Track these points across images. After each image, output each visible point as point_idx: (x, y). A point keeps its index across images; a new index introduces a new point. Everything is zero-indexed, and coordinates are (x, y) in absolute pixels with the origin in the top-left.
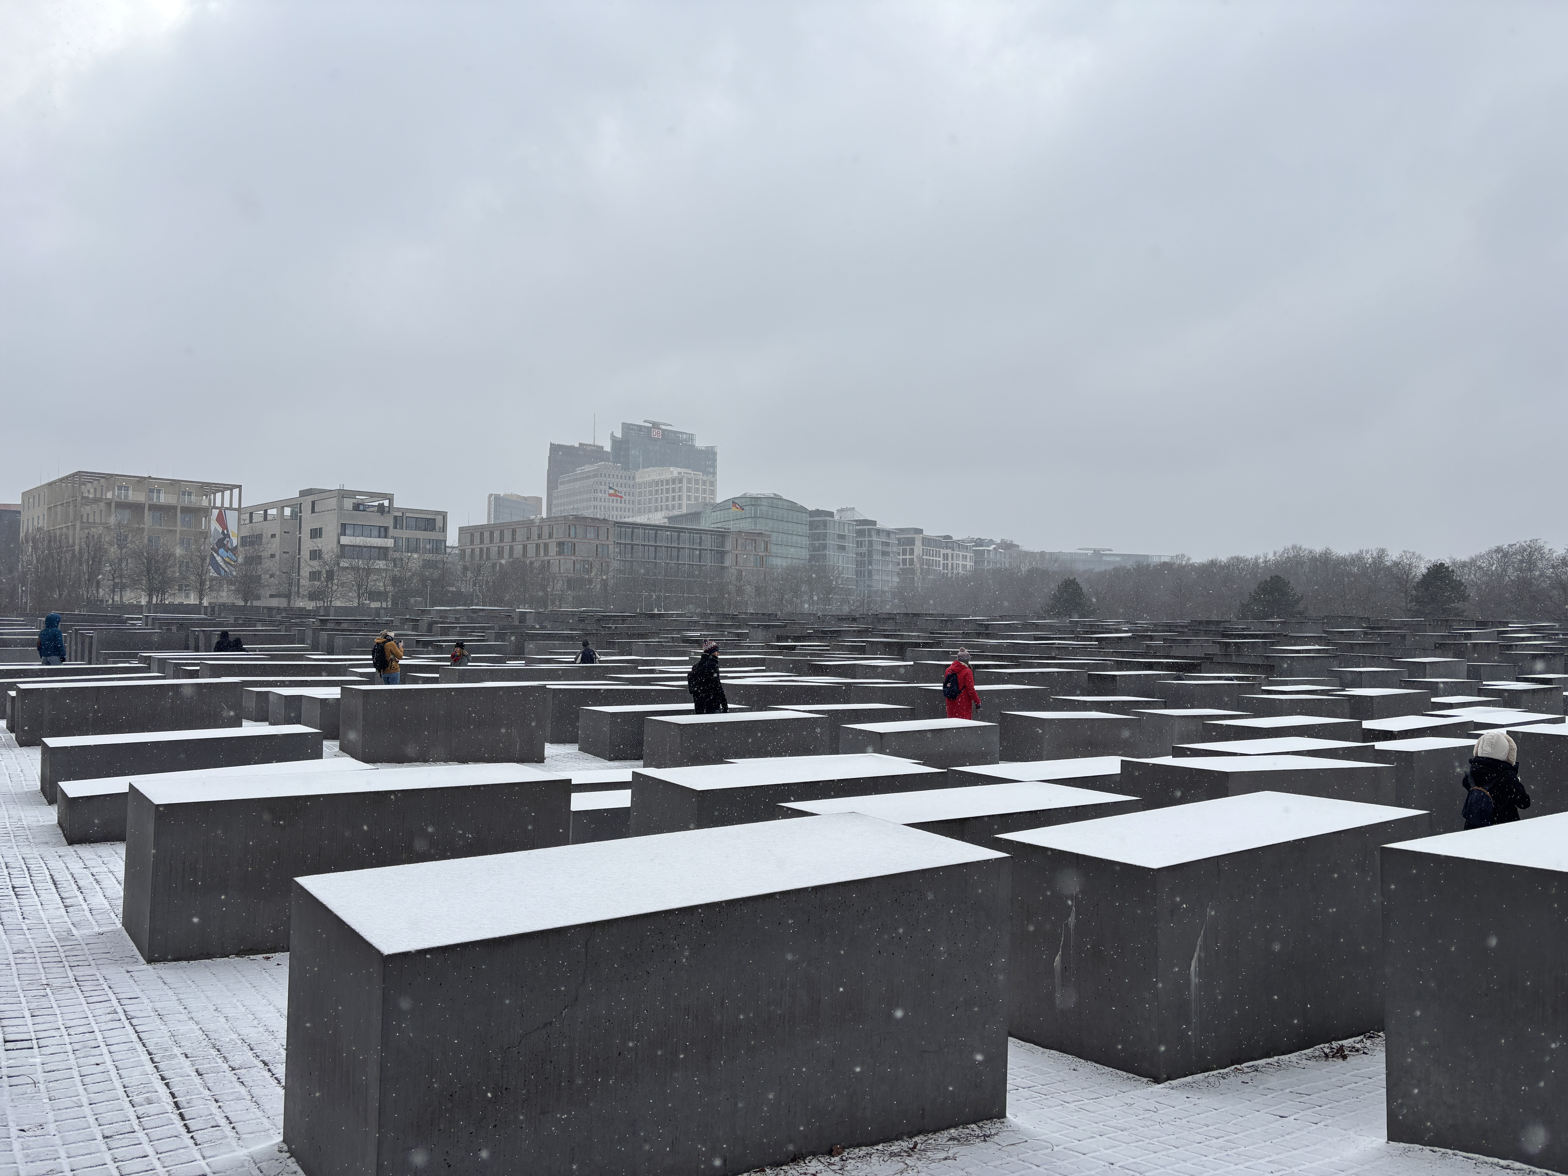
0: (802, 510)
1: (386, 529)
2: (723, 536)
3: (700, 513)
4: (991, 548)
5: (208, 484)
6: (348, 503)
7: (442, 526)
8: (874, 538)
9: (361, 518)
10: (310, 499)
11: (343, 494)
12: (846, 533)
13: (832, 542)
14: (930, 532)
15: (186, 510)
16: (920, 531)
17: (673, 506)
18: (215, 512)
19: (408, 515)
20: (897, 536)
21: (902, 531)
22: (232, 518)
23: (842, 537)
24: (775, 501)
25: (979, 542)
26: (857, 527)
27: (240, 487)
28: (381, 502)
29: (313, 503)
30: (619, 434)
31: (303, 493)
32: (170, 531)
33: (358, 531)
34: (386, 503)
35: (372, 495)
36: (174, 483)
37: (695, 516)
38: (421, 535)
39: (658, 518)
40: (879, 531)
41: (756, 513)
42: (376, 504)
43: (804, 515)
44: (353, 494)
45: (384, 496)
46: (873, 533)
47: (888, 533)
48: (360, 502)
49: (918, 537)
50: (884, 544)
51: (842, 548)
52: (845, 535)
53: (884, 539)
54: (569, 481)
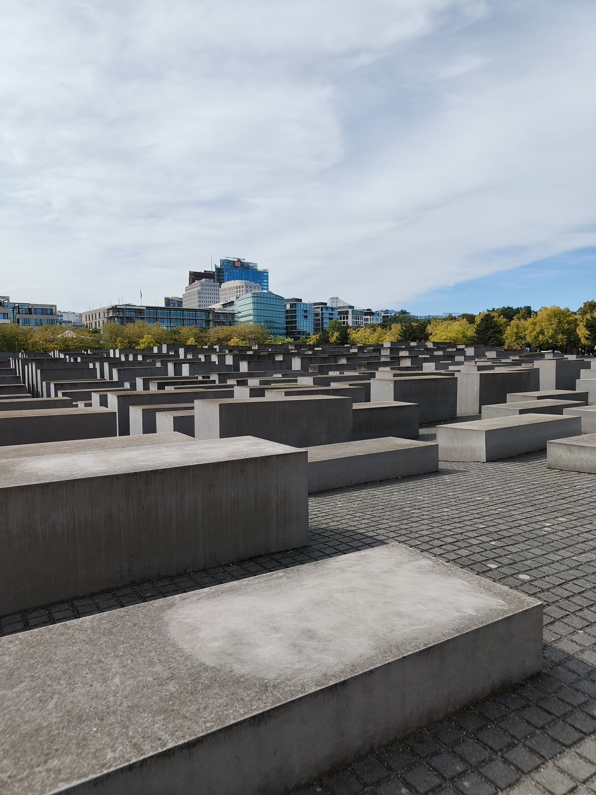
0: (282, 298)
8: (324, 311)
12: (308, 309)
13: (299, 315)
20: (338, 310)
21: (341, 307)
23: (306, 311)
25: (387, 311)
26: (314, 306)
34: (3, 301)
38: (44, 317)
40: (327, 308)
43: (283, 301)
46: (324, 309)
47: (332, 309)
49: (350, 310)
50: (330, 314)
51: (306, 317)
52: (307, 311)
53: (330, 312)
54: (189, 289)
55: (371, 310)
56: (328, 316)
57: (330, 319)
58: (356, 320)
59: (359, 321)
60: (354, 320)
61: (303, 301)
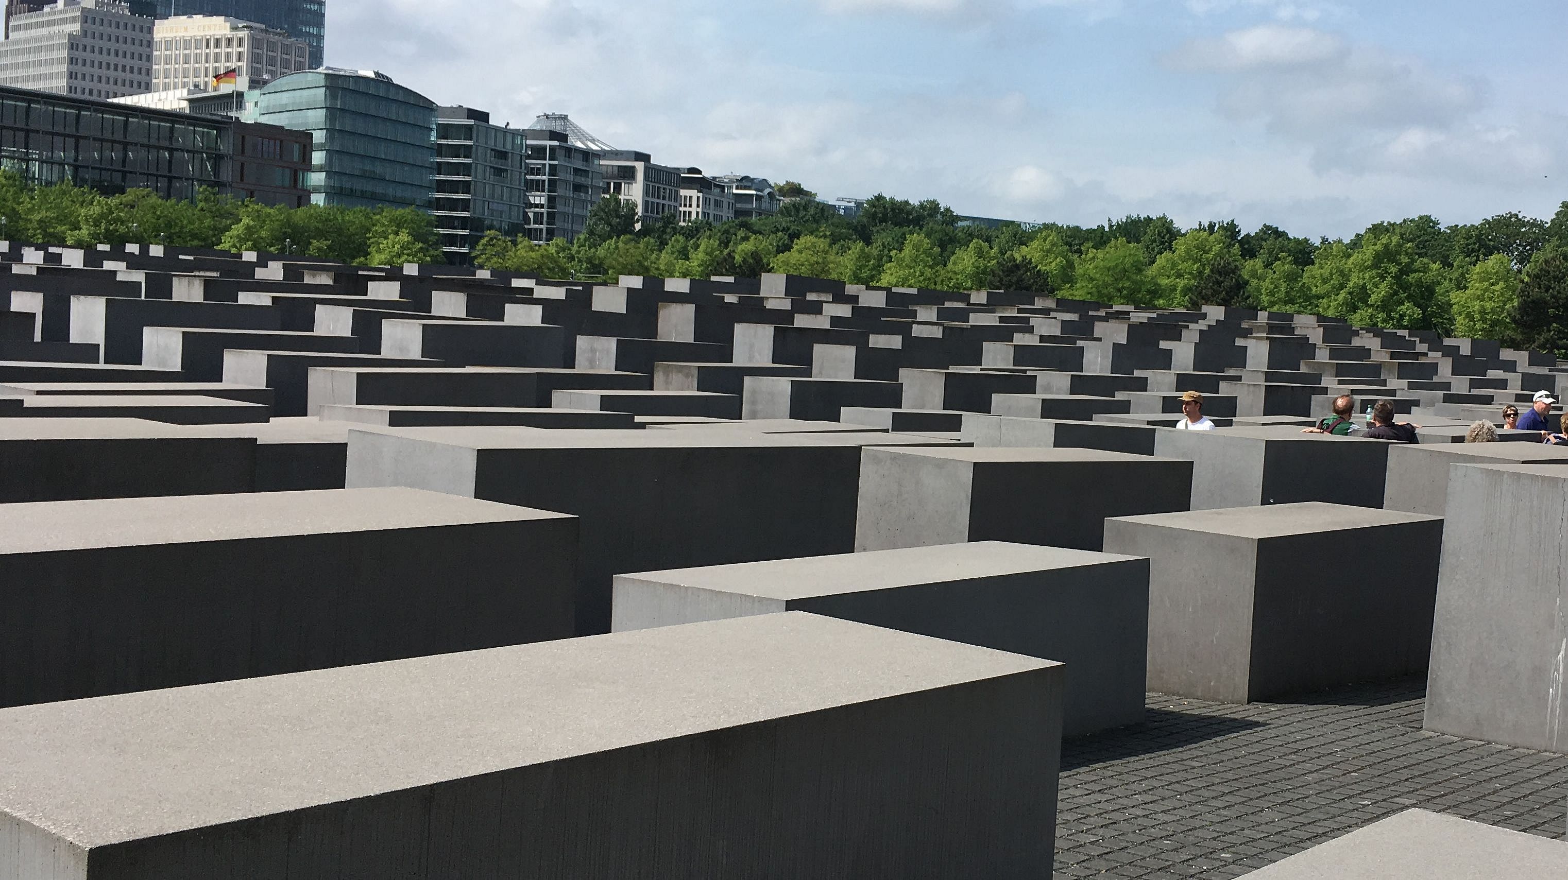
0: (426, 104)
4: (765, 193)
8: (561, 160)
12: (506, 147)
13: (481, 165)
16: (643, 157)
20: (602, 162)
21: (612, 153)
23: (502, 155)
24: (377, 85)
25: (746, 181)
26: (529, 141)
40: (569, 150)
43: (428, 113)
46: (562, 153)
47: (590, 155)
49: (640, 166)
50: (576, 171)
51: (499, 172)
52: (506, 153)
53: (579, 165)
54: (29, 27)
55: (699, 172)
56: (570, 177)
57: (578, 188)
58: (656, 200)
59: (666, 202)
60: (650, 199)
61: (492, 122)
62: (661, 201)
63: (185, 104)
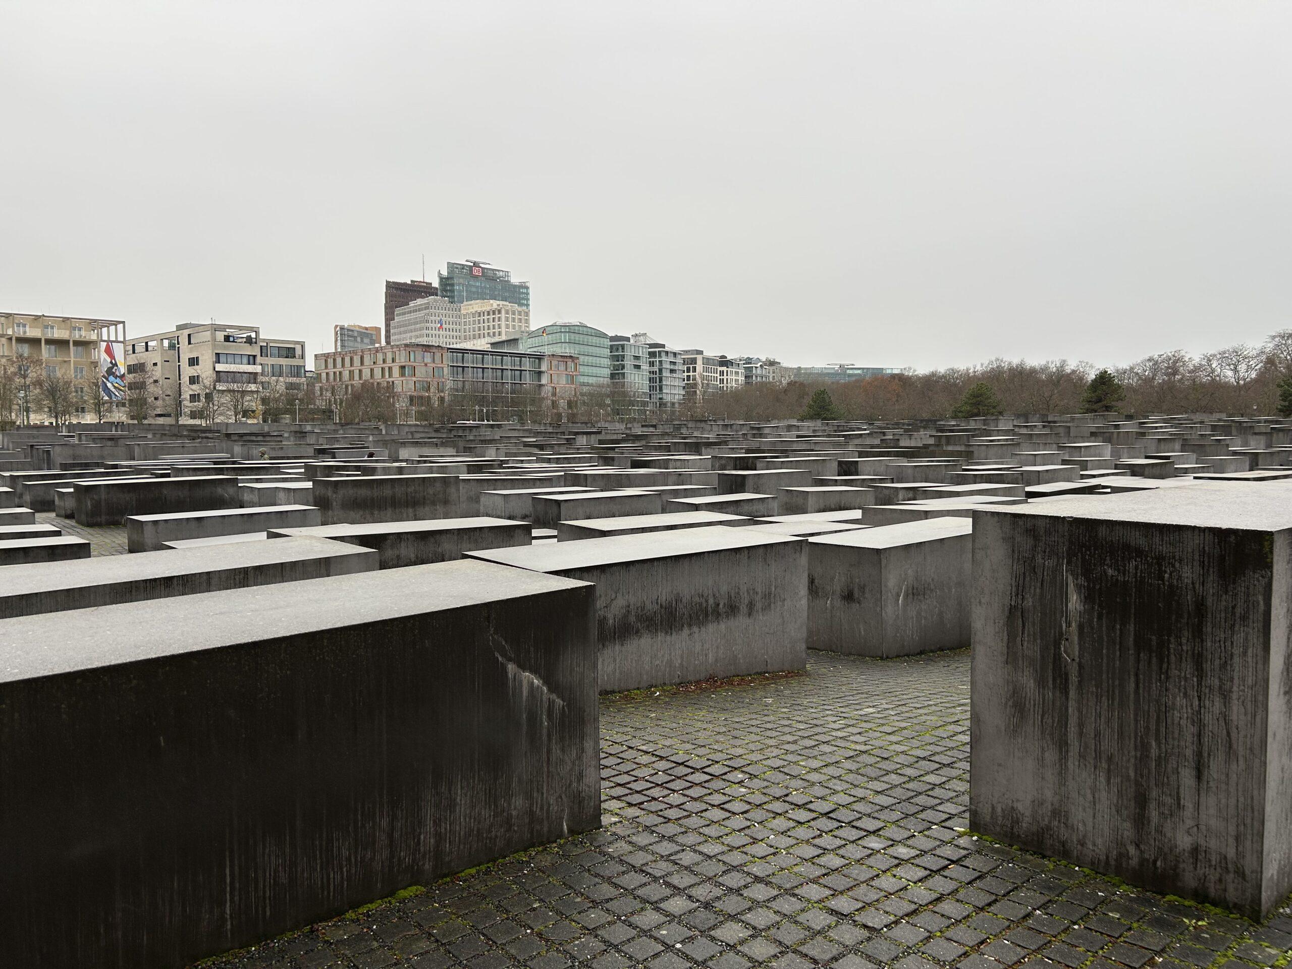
0: (604, 336)
1: (255, 357)
2: (539, 359)
3: (517, 340)
4: (758, 365)
5: (95, 321)
6: (220, 336)
7: (301, 353)
8: (664, 358)
9: (232, 348)
10: (186, 332)
11: (216, 328)
12: (641, 354)
13: (629, 362)
14: (708, 353)
15: (77, 343)
16: (701, 352)
17: (494, 333)
18: (104, 345)
19: (271, 345)
20: (683, 357)
21: (686, 352)
22: (118, 350)
23: (637, 358)
24: (581, 329)
26: (650, 350)
27: (123, 322)
28: (249, 334)
29: (189, 335)
30: (445, 273)
31: (180, 328)
32: (65, 362)
33: (230, 359)
34: (253, 335)
35: (240, 328)
36: (65, 320)
37: (514, 341)
38: (284, 362)
39: (482, 344)
40: (667, 353)
41: (565, 339)
42: (245, 336)
43: (605, 340)
44: (222, 328)
45: (251, 329)
46: (663, 354)
47: (675, 354)
48: (230, 334)
49: (699, 357)
50: (671, 363)
51: (637, 367)
52: (640, 357)
53: (672, 359)
54: (404, 314)
55: (726, 357)
56: (668, 366)
57: (672, 371)
58: (708, 374)
59: (712, 375)
60: (705, 374)
61: (632, 341)
62: (710, 374)
63: (489, 345)
